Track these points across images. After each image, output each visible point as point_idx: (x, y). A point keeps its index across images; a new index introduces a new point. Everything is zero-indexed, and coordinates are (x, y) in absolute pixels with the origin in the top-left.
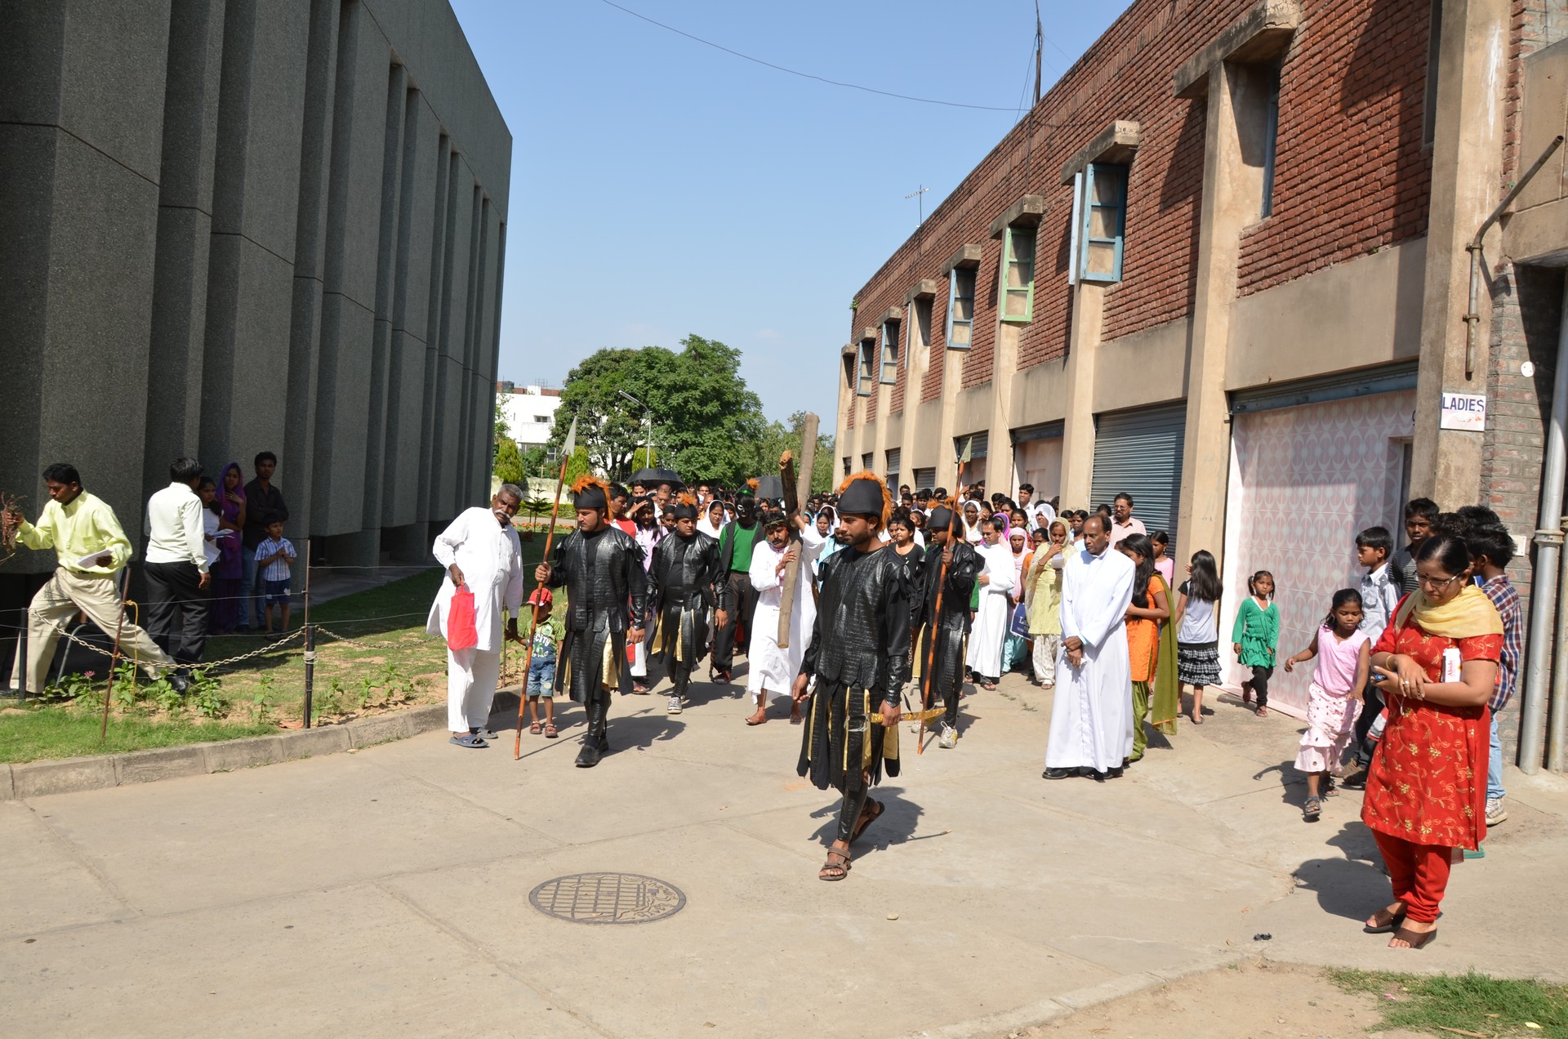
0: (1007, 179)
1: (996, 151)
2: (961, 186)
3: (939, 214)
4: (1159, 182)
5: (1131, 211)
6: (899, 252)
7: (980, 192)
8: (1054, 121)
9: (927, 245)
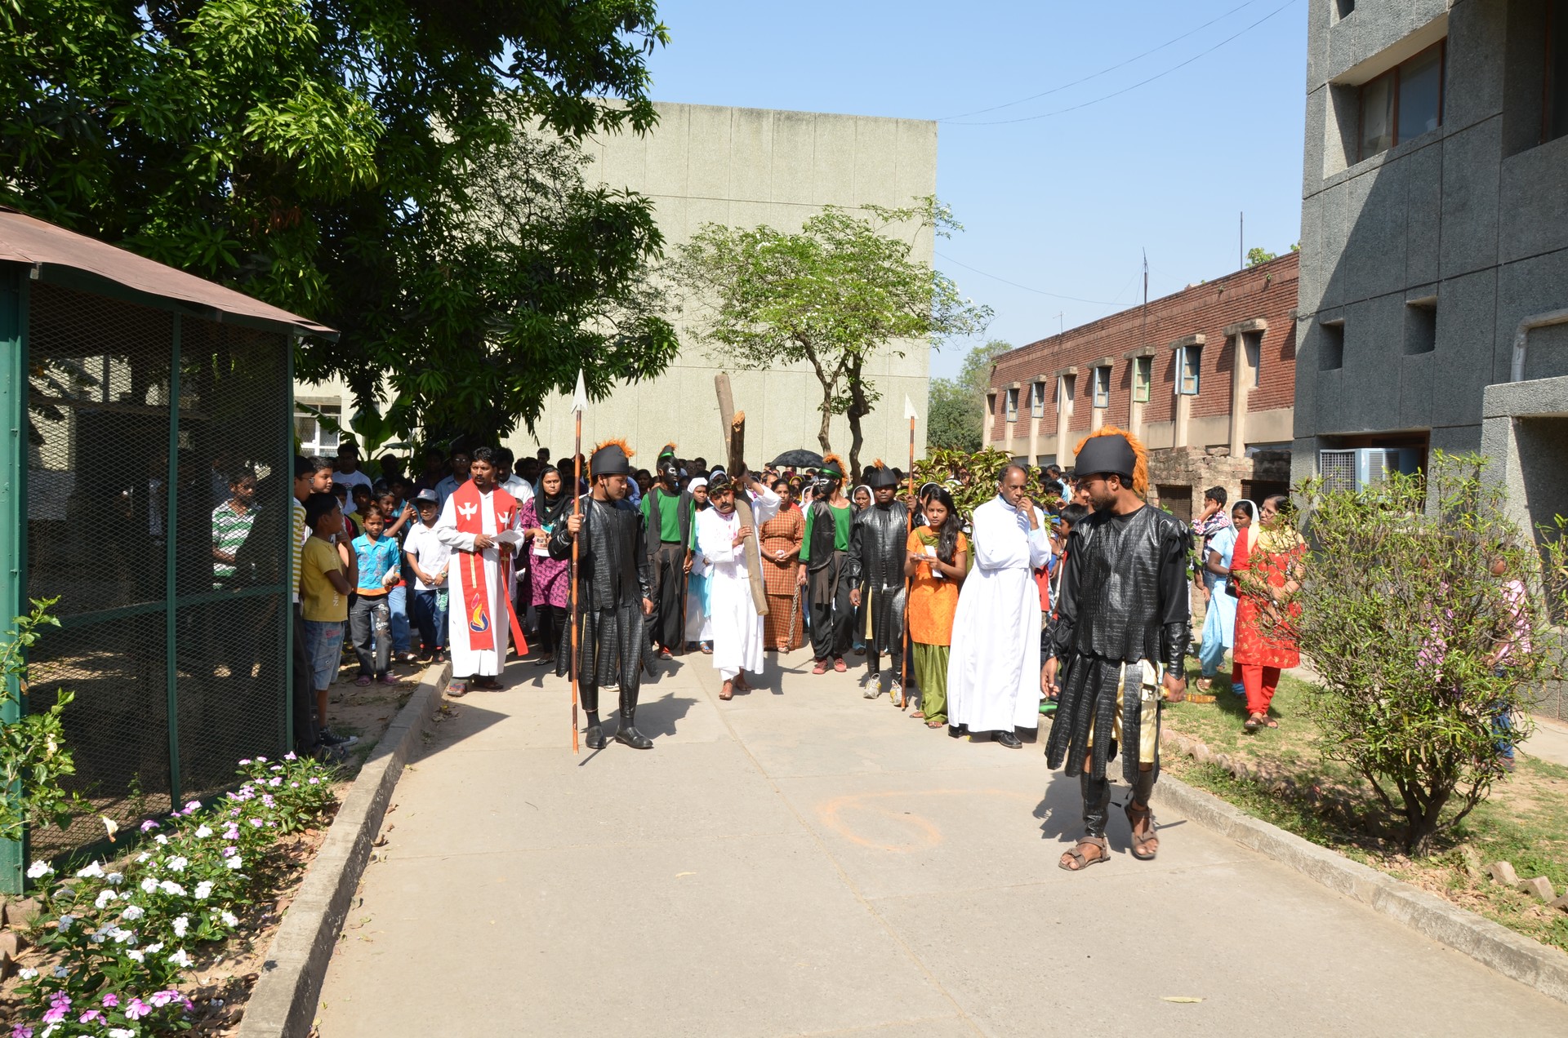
0: (1130, 331)
1: (1122, 314)
2: (1096, 322)
3: (1078, 332)
4: (1215, 361)
5: (1202, 369)
6: (1040, 342)
7: (1111, 330)
8: (1159, 314)
9: (1069, 345)
